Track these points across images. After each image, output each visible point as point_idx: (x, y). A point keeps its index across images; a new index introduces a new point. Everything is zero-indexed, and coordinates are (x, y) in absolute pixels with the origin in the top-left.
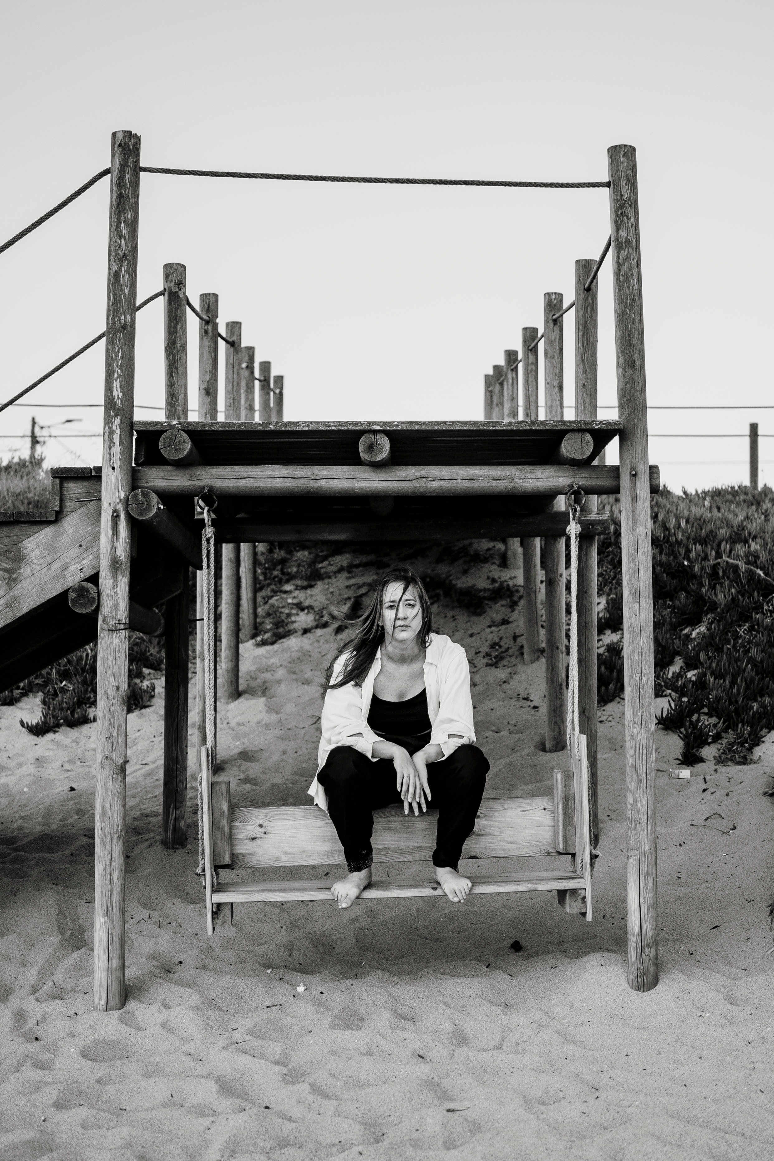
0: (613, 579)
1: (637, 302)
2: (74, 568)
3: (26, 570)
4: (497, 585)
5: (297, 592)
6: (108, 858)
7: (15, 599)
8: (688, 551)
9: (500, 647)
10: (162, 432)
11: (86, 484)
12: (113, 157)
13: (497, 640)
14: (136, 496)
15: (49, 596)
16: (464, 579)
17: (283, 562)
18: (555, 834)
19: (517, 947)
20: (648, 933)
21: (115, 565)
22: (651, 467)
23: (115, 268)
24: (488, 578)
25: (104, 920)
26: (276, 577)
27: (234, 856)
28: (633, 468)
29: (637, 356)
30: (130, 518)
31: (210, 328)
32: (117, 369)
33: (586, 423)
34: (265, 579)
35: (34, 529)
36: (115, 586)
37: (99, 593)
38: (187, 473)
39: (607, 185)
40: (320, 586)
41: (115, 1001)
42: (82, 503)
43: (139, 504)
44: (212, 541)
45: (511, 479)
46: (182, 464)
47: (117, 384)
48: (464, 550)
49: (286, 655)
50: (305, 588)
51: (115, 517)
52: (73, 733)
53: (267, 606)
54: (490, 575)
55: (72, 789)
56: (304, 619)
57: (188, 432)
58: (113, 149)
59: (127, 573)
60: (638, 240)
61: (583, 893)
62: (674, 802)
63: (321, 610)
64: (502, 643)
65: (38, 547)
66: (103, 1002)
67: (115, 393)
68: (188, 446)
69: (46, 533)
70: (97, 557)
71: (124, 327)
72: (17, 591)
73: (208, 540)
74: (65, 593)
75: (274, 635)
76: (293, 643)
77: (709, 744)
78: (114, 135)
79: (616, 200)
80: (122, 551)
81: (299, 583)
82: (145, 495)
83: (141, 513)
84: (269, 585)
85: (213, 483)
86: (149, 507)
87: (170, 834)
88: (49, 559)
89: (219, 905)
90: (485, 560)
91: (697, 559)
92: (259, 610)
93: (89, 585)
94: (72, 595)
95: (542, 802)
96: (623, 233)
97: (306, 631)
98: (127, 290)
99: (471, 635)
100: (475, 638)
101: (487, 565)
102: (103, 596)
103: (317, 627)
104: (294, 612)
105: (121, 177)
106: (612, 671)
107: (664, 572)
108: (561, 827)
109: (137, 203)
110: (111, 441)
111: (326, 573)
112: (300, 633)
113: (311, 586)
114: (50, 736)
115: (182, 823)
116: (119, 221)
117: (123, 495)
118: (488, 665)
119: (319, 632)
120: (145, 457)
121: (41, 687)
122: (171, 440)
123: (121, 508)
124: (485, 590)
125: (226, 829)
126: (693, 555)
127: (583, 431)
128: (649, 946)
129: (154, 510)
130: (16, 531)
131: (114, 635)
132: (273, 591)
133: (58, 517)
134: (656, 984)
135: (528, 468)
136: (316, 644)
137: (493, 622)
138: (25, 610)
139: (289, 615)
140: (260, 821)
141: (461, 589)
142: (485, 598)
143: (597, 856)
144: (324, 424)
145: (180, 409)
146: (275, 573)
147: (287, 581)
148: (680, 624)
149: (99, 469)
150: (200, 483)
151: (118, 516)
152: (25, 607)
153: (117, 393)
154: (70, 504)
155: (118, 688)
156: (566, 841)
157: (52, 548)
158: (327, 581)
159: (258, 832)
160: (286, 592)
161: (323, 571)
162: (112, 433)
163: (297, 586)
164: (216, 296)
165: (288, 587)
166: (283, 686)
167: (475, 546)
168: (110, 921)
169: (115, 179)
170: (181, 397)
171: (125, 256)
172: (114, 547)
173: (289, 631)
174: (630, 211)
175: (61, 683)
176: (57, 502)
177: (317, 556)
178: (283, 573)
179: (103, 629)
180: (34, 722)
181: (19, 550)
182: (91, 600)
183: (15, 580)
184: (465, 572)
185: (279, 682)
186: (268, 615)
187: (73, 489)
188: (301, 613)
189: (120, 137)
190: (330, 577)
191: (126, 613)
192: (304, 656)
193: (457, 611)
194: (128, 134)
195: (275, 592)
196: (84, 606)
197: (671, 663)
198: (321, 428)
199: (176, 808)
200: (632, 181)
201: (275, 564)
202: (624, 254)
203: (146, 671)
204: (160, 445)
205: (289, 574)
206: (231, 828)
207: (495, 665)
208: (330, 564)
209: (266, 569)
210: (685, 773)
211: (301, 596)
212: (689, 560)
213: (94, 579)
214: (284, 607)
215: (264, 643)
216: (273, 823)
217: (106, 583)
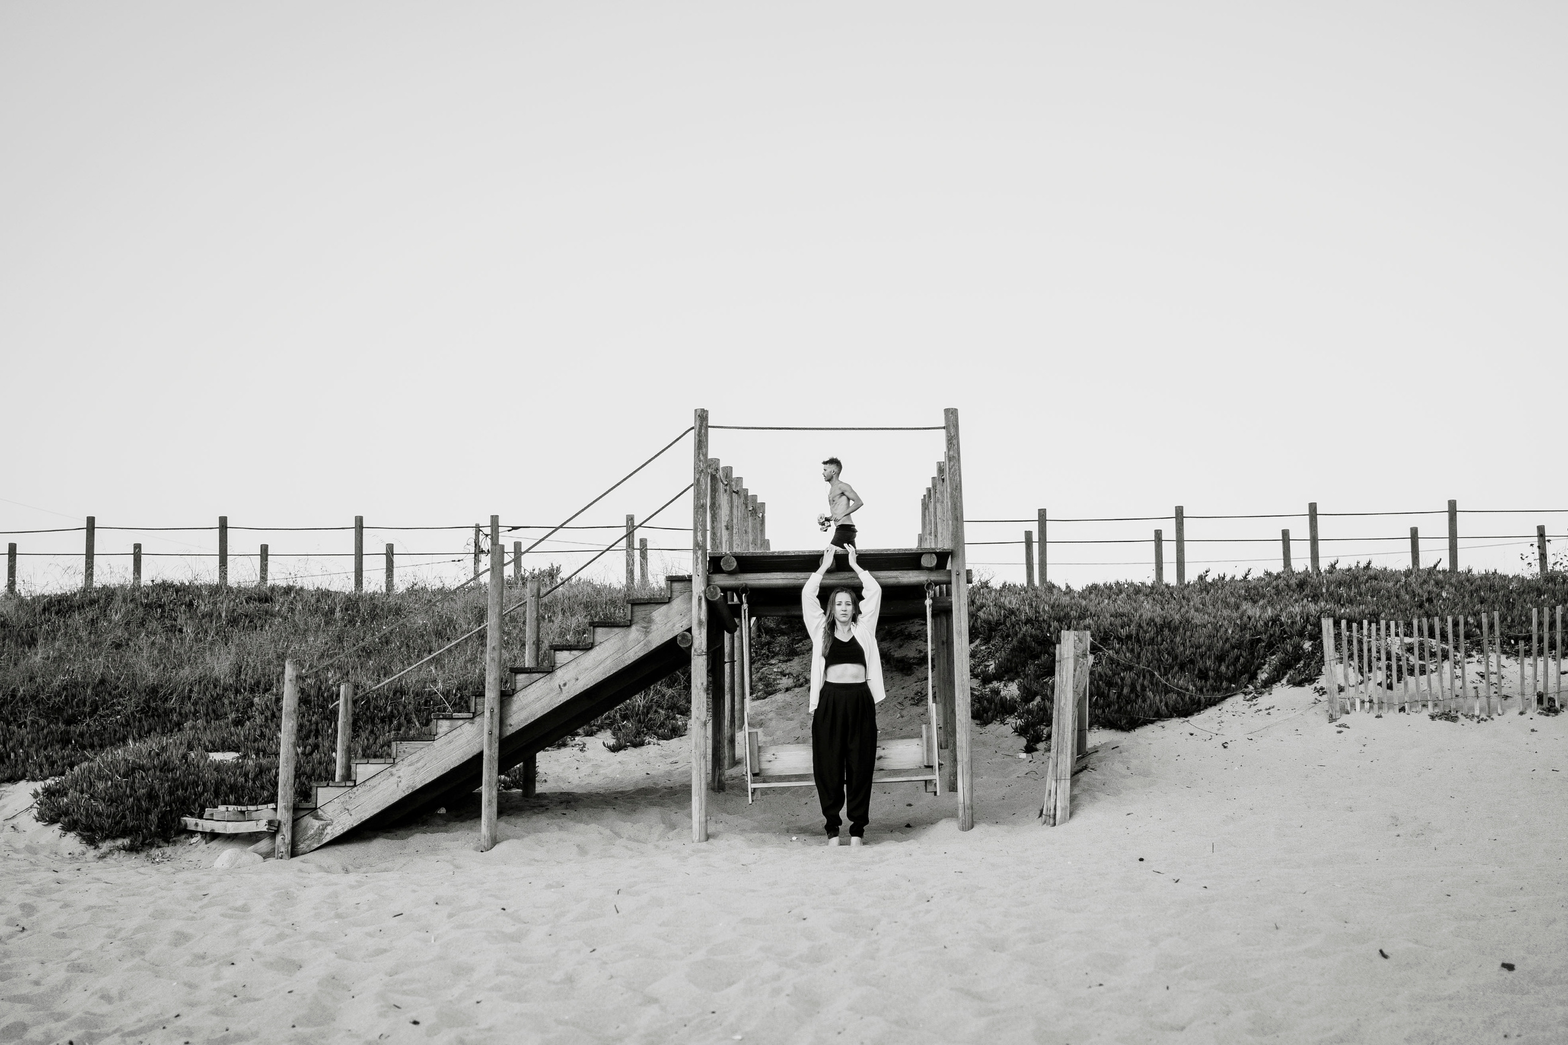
0: (1002, 648)
1: (959, 487)
2: (678, 625)
3: (654, 627)
4: (922, 654)
5: (780, 664)
6: (699, 767)
7: (649, 642)
8: (1050, 626)
9: (921, 694)
10: (722, 557)
11: (683, 584)
12: (695, 421)
13: (919, 690)
14: (710, 589)
15: (666, 640)
16: (899, 651)
17: (769, 643)
18: (923, 757)
19: (908, 826)
20: (968, 802)
21: (700, 623)
22: (967, 571)
23: (697, 476)
24: (917, 650)
25: (697, 798)
26: (764, 654)
27: (760, 770)
28: (957, 571)
29: (959, 515)
30: (707, 601)
31: (728, 488)
32: (699, 527)
33: (932, 549)
34: (757, 656)
35: (657, 606)
36: (700, 634)
37: (692, 637)
38: (734, 577)
39: (944, 428)
40: (796, 660)
41: (703, 837)
42: (682, 593)
43: (712, 593)
44: (747, 611)
45: (896, 577)
46: (731, 573)
47: (699, 534)
48: (901, 632)
49: (775, 705)
50: (786, 661)
51: (700, 599)
52: (638, 751)
53: (759, 674)
54: (918, 648)
55: (648, 774)
56: (786, 682)
57: (735, 557)
58: (695, 418)
59: (706, 628)
60: (959, 456)
61: (935, 781)
62: (1011, 769)
63: (798, 676)
64: (923, 692)
65: (660, 615)
66: (697, 838)
67: (699, 538)
68: (735, 564)
69: (664, 608)
70: (690, 620)
71: (702, 506)
72: (650, 637)
73: (745, 610)
74: (675, 638)
75: (765, 692)
76: (779, 697)
77: (1042, 741)
78: (696, 410)
79: (948, 436)
80: (704, 616)
81: (782, 658)
82: (714, 588)
83: (713, 597)
84: (759, 660)
85: (746, 582)
86: (716, 594)
87: (716, 784)
88: (665, 621)
89: (755, 789)
90: (915, 638)
91: (1055, 631)
92: (753, 677)
93: (687, 633)
94: (679, 638)
95: (916, 741)
96: (951, 453)
97: (787, 690)
98: (703, 487)
99: (903, 688)
100: (905, 689)
101: (916, 641)
102: (694, 639)
103: (795, 686)
104: (779, 677)
105: (700, 432)
106: (991, 704)
107: (1033, 640)
108: (925, 753)
109: (707, 444)
110: (697, 562)
111: (801, 651)
112: (783, 691)
113: (790, 660)
114: (622, 752)
115: (723, 778)
116: (699, 453)
117: (703, 589)
118: (911, 705)
119: (797, 690)
120: (713, 569)
121: (610, 726)
122: (727, 562)
123: (702, 595)
124: (914, 658)
125: (756, 755)
126: (1052, 629)
127: (931, 553)
128: (968, 809)
129: (719, 596)
130: (648, 607)
131: (700, 657)
132: (762, 664)
133: (669, 600)
134: (972, 827)
135: (905, 572)
136: (795, 698)
137: (919, 679)
138: (654, 647)
139: (775, 680)
140: (773, 752)
141: (897, 658)
142: (914, 664)
143: (942, 765)
144: (802, 552)
145: (718, 541)
146: (764, 651)
147: (773, 657)
148: (1042, 676)
149: (690, 577)
150: (741, 582)
151: (701, 599)
152: (654, 646)
153: (700, 538)
154: (675, 594)
155: (702, 684)
156: (928, 760)
157: (667, 616)
158: (801, 656)
159: (772, 758)
160: (772, 664)
161: (798, 650)
162: (697, 558)
163: (780, 660)
164: (731, 468)
165: (773, 661)
166: (774, 722)
167: (909, 629)
168: (700, 798)
169: (697, 433)
170: (719, 534)
171: (702, 470)
172: (699, 614)
173: (776, 690)
174: (955, 442)
175: (623, 722)
176: (669, 593)
177: (794, 639)
178: (769, 652)
179: (694, 655)
180: (611, 744)
181: (650, 617)
182: (688, 641)
183: (648, 632)
184: (900, 646)
185: (771, 720)
186: (760, 679)
187: (677, 586)
188: (784, 678)
189: (699, 412)
190: (803, 654)
191: (706, 647)
192: (787, 705)
193: (895, 674)
194: (703, 410)
195: (764, 665)
196: (685, 643)
197: (1033, 700)
198: (801, 554)
199: (720, 769)
200: (956, 427)
201: (763, 646)
202: (952, 463)
203: (678, 716)
204: (722, 564)
205: (773, 652)
206: (759, 756)
207: (917, 704)
208: (803, 645)
209: (756, 649)
210: (1023, 755)
211: (784, 666)
212: (1050, 633)
213: (689, 630)
214: (771, 674)
215: (758, 698)
216: (780, 753)
217: (695, 631)
